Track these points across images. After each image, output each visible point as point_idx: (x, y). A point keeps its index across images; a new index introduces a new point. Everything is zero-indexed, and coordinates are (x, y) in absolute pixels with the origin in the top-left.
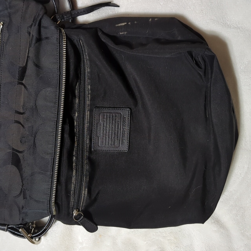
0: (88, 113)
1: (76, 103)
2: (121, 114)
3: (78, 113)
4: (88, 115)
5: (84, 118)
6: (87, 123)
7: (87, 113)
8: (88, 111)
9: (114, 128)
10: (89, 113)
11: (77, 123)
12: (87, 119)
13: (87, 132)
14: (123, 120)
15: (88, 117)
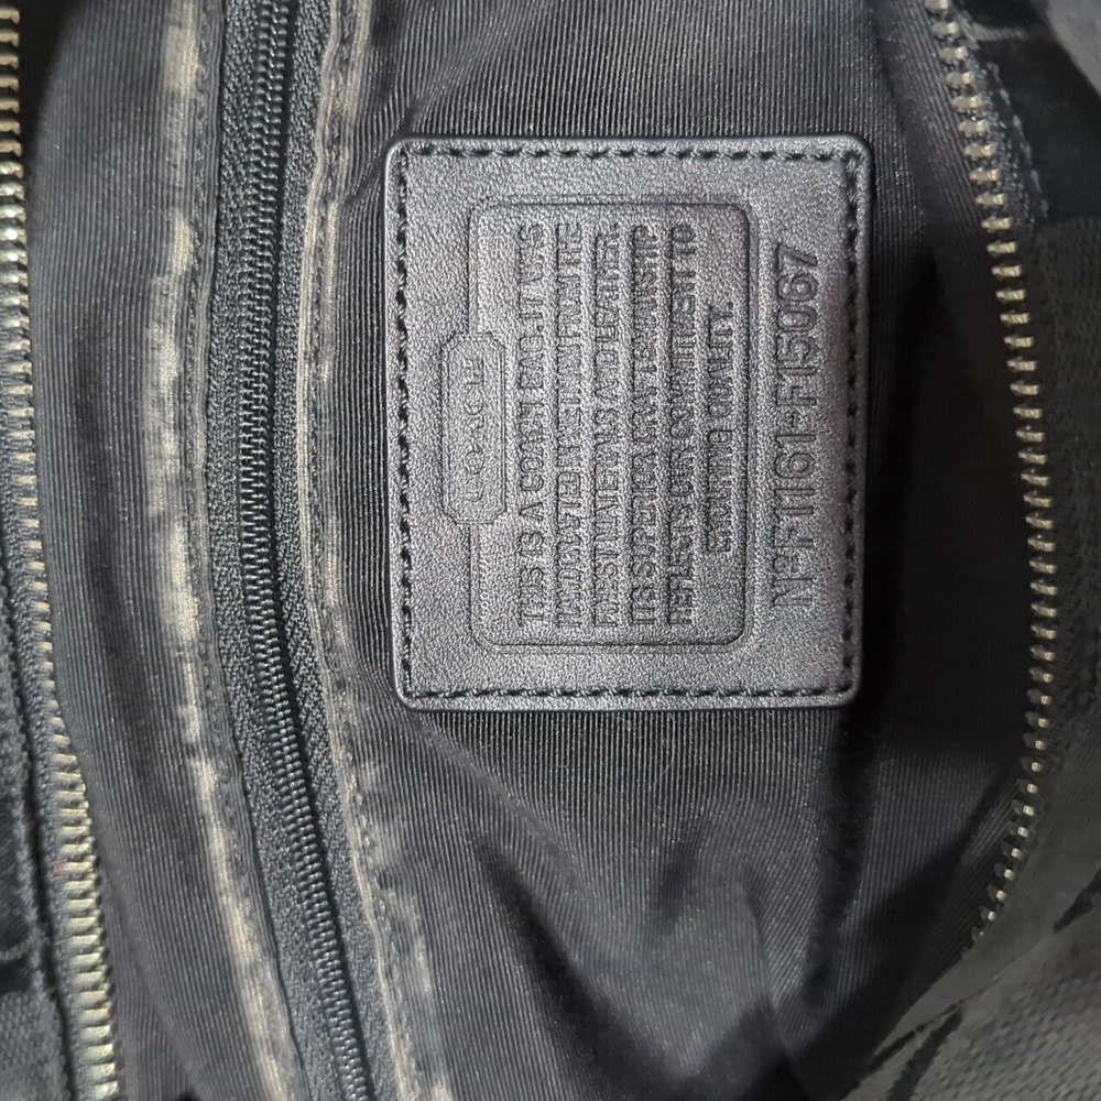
0: (323, 222)
1: (174, 96)
2: (744, 214)
3: (195, 225)
4: (319, 252)
5: (273, 294)
6: (315, 357)
7: (311, 222)
8: (325, 200)
9: (658, 400)
10: (332, 229)
11: (186, 358)
12: (318, 303)
13: (315, 461)
14: (779, 297)
15: (319, 278)
